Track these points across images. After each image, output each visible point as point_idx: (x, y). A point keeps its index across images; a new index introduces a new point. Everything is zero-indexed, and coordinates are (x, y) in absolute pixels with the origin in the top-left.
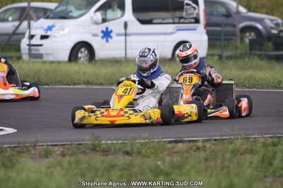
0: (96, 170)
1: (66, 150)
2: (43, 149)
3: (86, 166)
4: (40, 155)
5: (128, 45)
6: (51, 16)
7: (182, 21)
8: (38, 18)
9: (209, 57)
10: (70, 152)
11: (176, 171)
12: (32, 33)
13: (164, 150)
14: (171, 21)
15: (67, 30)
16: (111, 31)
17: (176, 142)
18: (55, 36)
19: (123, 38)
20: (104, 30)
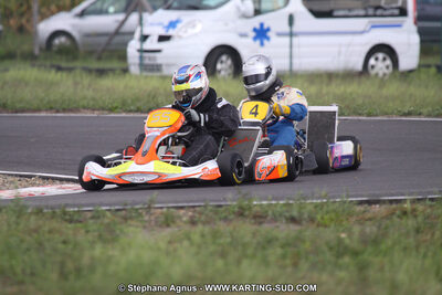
0: (245, 246)
1: (197, 215)
2: (162, 214)
3: (229, 240)
4: (156, 222)
5: (295, 50)
6: (175, 4)
7: (379, 12)
8: (155, 9)
9: (423, 70)
10: (203, 218)
11: (370, 249)
12: (146, 32)
13: (350, 215)
14: (362, 12)
15: (199, 27)
16: (268, 30)
17: (369, 203)
18: (180, 37)
19: (287, 39)
20: (258, 27)
